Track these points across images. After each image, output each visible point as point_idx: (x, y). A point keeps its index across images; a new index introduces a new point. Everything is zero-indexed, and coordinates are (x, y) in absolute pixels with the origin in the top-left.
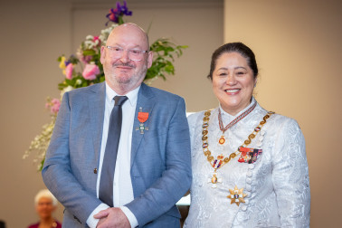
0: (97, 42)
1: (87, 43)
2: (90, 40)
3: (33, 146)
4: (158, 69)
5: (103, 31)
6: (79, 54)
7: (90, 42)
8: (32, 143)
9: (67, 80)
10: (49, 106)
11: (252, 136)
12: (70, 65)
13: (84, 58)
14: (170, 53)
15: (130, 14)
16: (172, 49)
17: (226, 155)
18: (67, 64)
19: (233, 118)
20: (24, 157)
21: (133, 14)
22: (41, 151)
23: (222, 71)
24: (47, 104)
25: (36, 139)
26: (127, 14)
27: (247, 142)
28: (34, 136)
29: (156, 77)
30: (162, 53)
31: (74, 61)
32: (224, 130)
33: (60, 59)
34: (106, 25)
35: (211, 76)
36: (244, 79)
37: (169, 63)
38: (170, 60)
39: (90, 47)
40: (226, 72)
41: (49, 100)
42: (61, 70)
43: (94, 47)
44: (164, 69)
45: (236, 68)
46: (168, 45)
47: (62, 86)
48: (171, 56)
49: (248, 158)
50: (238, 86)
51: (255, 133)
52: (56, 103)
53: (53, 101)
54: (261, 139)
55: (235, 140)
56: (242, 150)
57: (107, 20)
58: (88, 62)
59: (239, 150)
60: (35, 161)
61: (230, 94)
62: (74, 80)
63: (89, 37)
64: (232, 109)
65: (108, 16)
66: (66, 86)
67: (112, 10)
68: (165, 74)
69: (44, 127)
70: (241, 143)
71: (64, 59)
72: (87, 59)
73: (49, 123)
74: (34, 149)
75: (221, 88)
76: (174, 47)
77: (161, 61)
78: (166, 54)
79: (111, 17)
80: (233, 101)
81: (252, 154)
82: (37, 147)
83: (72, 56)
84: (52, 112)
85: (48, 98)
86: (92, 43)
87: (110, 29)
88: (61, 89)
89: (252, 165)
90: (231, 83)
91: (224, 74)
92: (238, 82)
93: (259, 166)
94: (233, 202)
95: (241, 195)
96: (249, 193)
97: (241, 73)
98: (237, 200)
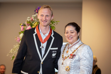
0: (31, 19)
2: (29, 18)
5: (33, 16)
6: (26, 23)
7: (28, 19)
8: (10, 51)
9: (22, 31)
10: (16, 39)
12: (23, 26)
13: (28, 24)
14: (54, 23)
16: (54, 22)
18: (22, 26)
20: (7, 56)
22: (13, 54)
24: (15, 39)
25: (12, 50)
27: (73, 53)
28: (11, 49)
31: (24, 25)
33: (20, 25)
36: (73, 34)
37: (54, 27)
38: (54, 25)
39: (28, 21)
41: (16, 38)
42: (21, 28)
43: (30, 21)
46: (54, 21)
47: (20, 33)
48: (54, 24)
52: (18, 38)
53: (17, 38)
56: (71, 55)
57: (35, 12)
58: (29, 26)
63: (28, 18)
64: (71, 43)
66: (21, 33)
67: (36, 9)
69: (14, 46)
71: (22, 24)
72: (28, 25)
73: (16, 45)
75: (67, 37)
76: (55, 21)
78: (52, 24)
79: (37, 11)
81: (73, 56)
82: (11, 52)
83: (24, 24)
84: (17, 41)
85: (16, 37)
86: (29, 20)
87: (35, 15)
88: (20, 34)
89: (72, 59)
90: (69, 36)
91: (67, 33)
92: (71, 35)
93: (74, 60)
94: (66, 71)
95: (68, 68)
96: (71, 68)
97: (72, 32)
98: (67, 70)
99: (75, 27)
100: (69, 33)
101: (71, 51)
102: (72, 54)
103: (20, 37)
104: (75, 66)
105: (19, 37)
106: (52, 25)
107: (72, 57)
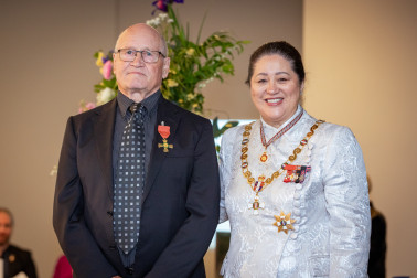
4: (215, 69)
5: (148, 23)
11: (297, 151)
14: (230, 49)
15: (182, 1)
16: (231, 45)
17: (268, 175)
19: (277, 130)
23: (261, 77)
26: (177, 2)
29: (212, 79)
30: (219, 49)
32: (266, 145)
34: (153, 14)
35: (248, 82)
36: (287, 87)
37: (227, 61)
38: (229, 57)
40: (266, 78)
44: (221, 68)
45: (277, 74)
48: (230, 53)
49: (294, 177)
50: (281, 95)
51: (301, 147)
54: (309, 153)
55: (279, 157)
57: (154, 8)
59: (283, 168)
61: (271, 105)
64: (275, 122)
65: (154, 4)
68: (224, 74)
70: (285, 159)
75: (261, 97)
76: (232, 41)
77: (218, 58)
78: (224, 51)
79: (159, 4)
80: (275, 112)
81: (299, 172)
87: (158, 19)
90: (272, 92)
91: (263, 81)
92: (280, 90)
94: (280, 230)
97: (283, 79)
99: (292, 61)
100: (272, 80)
106: (223, 56)
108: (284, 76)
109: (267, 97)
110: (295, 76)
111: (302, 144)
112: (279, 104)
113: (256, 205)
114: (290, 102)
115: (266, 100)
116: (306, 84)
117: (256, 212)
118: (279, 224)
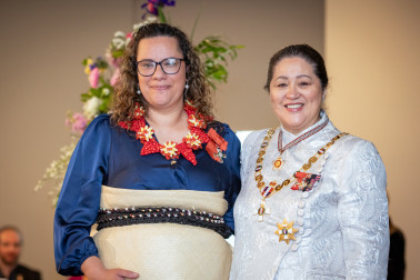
0: (128, 40)
1: (115, 41)
2: (120, 37)
3: (49, 174)
5: (135, 26)
6: (108, 56)
7: (119, 40)
8: (48, 170)
9: (92, 90)
10: (70, 123)
11: (313, 160)
12: (95, 71)
13: (115, 60)
14: (223, 55)
15: (173, 4)
16: (224, 50)
18: (92, 67)
20: (37, 188)
21: (177, 3)
22: (57, 182)
23: (281, 81)
24: (67, 121)
25: (53, 165)
26: (169, 5)
27: (306, 167)
28: (51, 162)
30: (211, 54)
31: (101, 64)
32: (282, 151)
33: (85, 63)
34: (143, 18)
35: (268, 87)
36: (308, 92)
37: (221, 68)
38: (223, 63)
39: (119, 47)
40: (286, 82)
41: (69, 116)
42: (86, 76)
43: (124, 46)
45: (298, 77)
46: (221, 44)
47: (85, 98)
48: (223, 59)
50: (301, 100)
51: (317, 156)
52: (78, 118)
53: (75, 117)
54: (323, 162)
56: (298, 176)
57: (143, 11)
59: (295, 176)
60: (51, 193)
61: (291, 110)
62: (101, 89)
63: (118, 34)
65: (144, 6)
66: (90, 97)
69: (63, 149)
70: (298, 167)
71: (90, 62)
72: (118, 62)
73: (69, 145)
74: (49, 178)
75: (281, 103)
76: (226, 47)
77: (210, 65)
78: (216, 56)
79: (150, 7)
80: (295, 119)
81: (308, 181)
82: (52, 175)
83: (99, 59)
84: (73, 131)
85: (69, 112)
86: (122, 43)
87: (146, 22)
88: (85, 101)
89: (306, 194)
90: (293, 96)
91: (283, 85)
92: (301, 95)
93: (317, 195)
94: (281, 239)
95: (290, 231)
96: (302, 229)
97: (304, 84)
98: (286, 237)
99: (314, 65)
100: (292, 84)
101: (298, 160)
102: (302, 171)
103: (85, 113)
104: (318, 223)
105: (83, 111)
106: (216, 62)
107: (304, 185)
108: (305, 79)
109: (288, 102)
110: (317, 81)
111: (319, 153)
112: (299, 109)
113: (261, 211)
114: (311, 108)
115: (286, 106)
116: (328, 91)
117: (260, 218)
118: (280, 232)
